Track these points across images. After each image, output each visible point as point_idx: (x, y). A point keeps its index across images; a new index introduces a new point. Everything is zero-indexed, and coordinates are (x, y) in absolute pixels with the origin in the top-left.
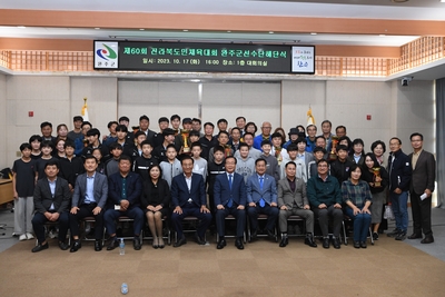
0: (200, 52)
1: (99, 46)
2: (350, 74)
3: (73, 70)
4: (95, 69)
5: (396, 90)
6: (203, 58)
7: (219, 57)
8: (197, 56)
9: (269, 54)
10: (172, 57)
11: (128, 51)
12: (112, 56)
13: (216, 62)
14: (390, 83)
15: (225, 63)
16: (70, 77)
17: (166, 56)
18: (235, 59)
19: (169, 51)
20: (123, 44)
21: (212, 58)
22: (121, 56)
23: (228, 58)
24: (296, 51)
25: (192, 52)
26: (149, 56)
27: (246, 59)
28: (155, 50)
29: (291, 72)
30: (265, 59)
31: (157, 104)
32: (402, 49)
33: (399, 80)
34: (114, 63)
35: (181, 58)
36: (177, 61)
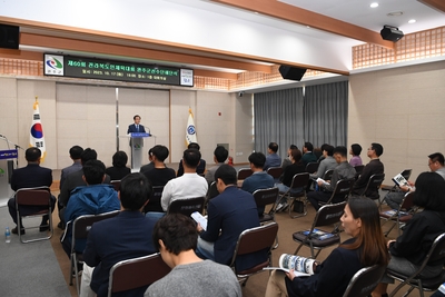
0: (123, 68)
1: (48, 58)
2: (209, 87)
3: (17, 74)
4: (45, 75)
5: (234, 98)
6: (125, 72)
7: (136, 73)
8: (121, 71)
9: (167, 73)
10: (104, 70)
11: (71, 63)
12: (59, 66)
13: (134, 76)
14: (230, 94)
15: (140, 76)
16: (18, 79)
17: (100, 69)
18: (146, 74)
19: (102, 66)
20: (67, 58)
21: (131, 72)
22: (66, 67)
23: (142, 73)
24: (183, 72)
25: (118, 67)
26: (87, 68)
27: (153, 75)
28: (91, 64)
29: (180, 85)
30: (164, 75)
31: (86, 102)
32: (238, 75)
33: (237, 93)
34: (60, 71)
35: (110, 71)
36: (107, 73)
